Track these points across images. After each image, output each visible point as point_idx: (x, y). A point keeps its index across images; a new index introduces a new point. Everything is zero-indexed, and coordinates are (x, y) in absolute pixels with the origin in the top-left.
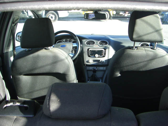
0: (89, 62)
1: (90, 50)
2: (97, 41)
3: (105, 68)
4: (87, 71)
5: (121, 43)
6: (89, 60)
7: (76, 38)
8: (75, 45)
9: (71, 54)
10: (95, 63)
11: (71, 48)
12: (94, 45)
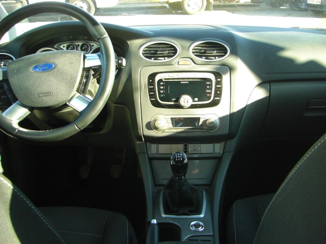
0: (156, 128)
1: (160, 81)
2: (187, 44)
3: (218, 148)
4: (151, 159)
5: (281, 49)
6: (155, 121)
7: (98, 31)
8: (93, 61)
9: (78, 97)
10: (180, 129)
11: (77, 72)
12: (175, 59)
